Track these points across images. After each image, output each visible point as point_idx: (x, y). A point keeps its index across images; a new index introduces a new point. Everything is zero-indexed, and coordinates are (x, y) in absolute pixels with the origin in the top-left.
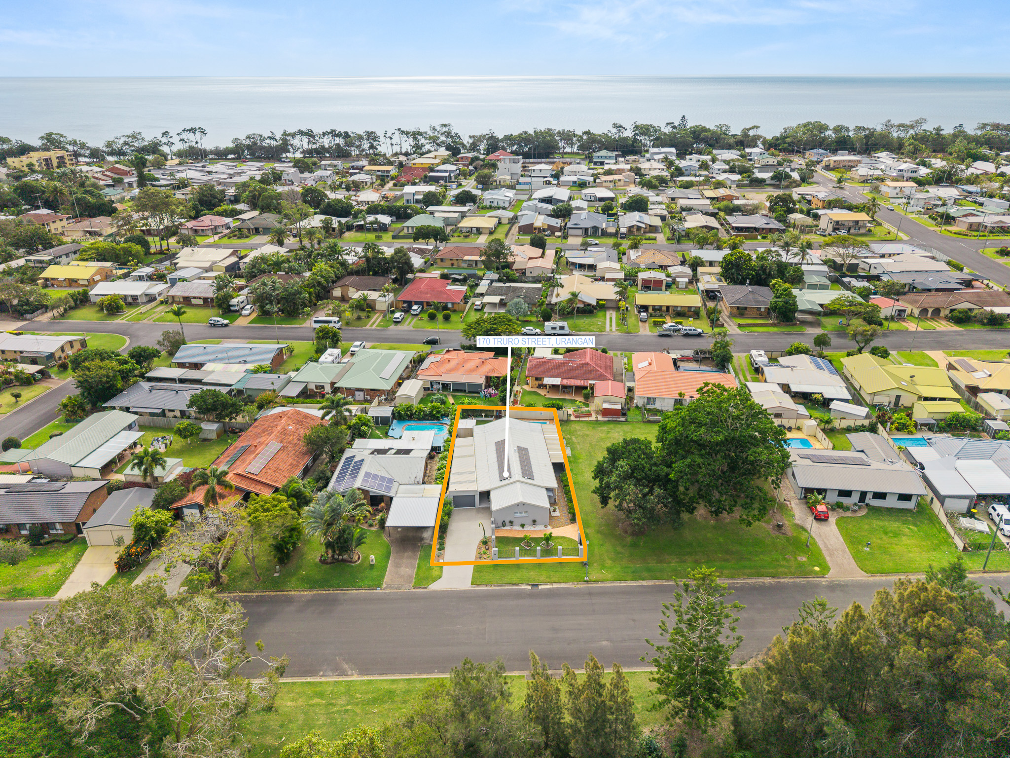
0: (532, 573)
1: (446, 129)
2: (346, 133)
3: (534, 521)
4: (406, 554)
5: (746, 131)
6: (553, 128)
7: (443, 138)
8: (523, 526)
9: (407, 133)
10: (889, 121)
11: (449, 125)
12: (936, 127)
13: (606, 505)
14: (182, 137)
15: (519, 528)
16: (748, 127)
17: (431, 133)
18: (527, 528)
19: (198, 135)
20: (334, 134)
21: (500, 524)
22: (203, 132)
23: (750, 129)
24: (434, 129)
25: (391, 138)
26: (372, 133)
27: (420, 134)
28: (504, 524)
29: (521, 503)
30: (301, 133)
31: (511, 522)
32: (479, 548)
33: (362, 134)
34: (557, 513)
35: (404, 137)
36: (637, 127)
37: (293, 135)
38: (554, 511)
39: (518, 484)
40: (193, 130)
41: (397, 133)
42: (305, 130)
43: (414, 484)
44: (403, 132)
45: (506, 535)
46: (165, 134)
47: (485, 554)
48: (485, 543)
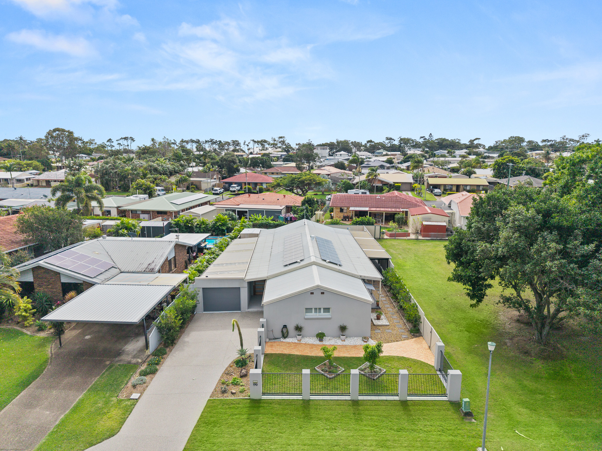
0: (340, 432)
1: (282, 140)
2: (220, 141)
3: (343, 329)
4: (67, 380)
5: (472, 141)
6: (348, 140)
7: (279, 145)
8: (321, 336)
9: (258, 142)
10: (565, 136)
11: (284, 137)
12: (596, 139)
13: (480, 301)
14: (119, 142)
15: (315, 341)
16: (473, 139)
17: (272, 142)
18: (328, 342)
19: (129, 141)
20: (213, 142)
21: (278, 333)
22: (133, 139)
23: (475, 140)
24: (275, 140)
25: (248, 146)
26: (236, 141)
27: (265, 141)
28: (285, 334)
29: (318, 288)
30: (192, 141)
31: (298, 329)
32: (227, 373)
33: (230, 142)
34: (384, 321)
35: (256, 145)
36: (401, 139)
37: (187, 142)
38: (378, 318)
39: (314, 267)
40: (126, 138)
41: (252, 142)
42: (195, 139)
43: (145, 272)
44: (255, 142)
45: (286, 351)
46: (109, 140)
47: (235, 384)
48: (241, 363)
